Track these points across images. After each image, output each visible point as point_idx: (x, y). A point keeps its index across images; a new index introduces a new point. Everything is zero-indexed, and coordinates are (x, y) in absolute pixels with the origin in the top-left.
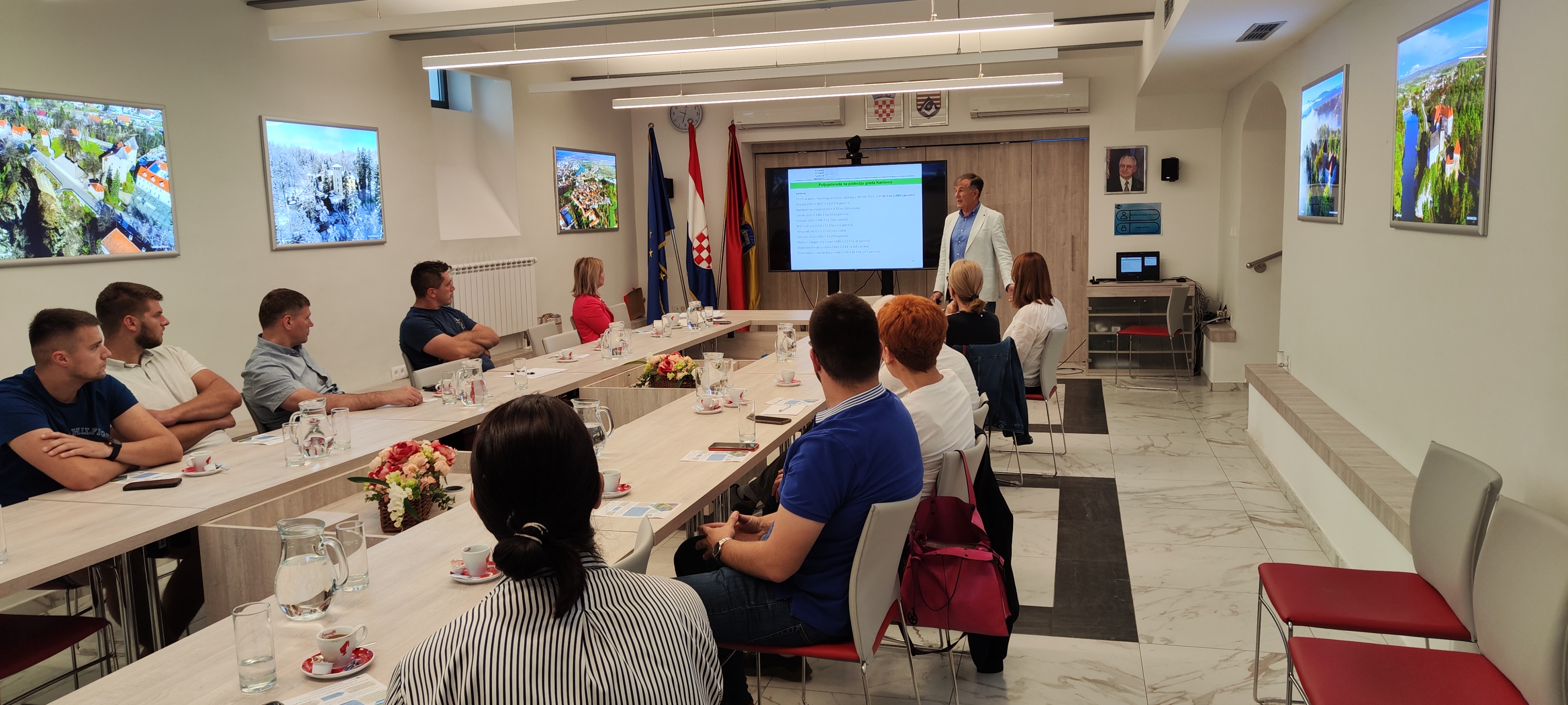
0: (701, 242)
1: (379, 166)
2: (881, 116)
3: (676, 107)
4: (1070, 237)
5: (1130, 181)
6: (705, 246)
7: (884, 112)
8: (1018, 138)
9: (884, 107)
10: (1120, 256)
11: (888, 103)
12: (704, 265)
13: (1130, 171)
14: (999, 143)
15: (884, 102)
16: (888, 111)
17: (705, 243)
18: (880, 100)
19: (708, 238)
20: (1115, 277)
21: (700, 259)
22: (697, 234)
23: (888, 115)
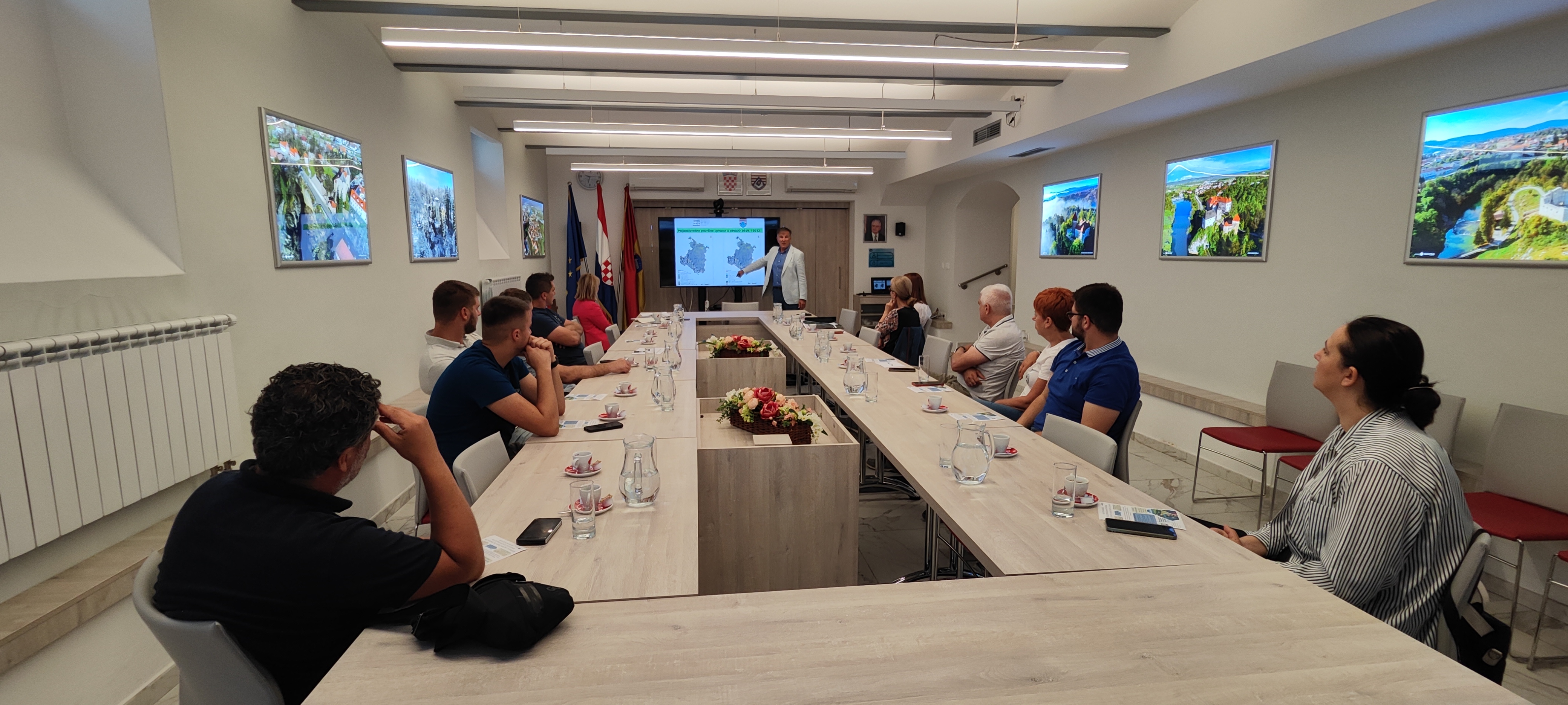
0: (607, 266)
1: (454, 200)
2: (728, 187)
3: (583, 172)
4: (838, 268)
5: (878, 235)
6: (610, 270)
7: (730, 184)
8: (808, 206)
9: (730, 181)
10: (873, 279)
11: (733, 179)
12: (609, 283)
13: (878, 229)
14: (796, 208)
15: (730, 178)
16: (733, 184)
17: (609, 268)
18: (727, 177)
19: (611, 264)
20: (870, 292)
21: (606, 279)
22: (604, 261)
23: (733, 187)
